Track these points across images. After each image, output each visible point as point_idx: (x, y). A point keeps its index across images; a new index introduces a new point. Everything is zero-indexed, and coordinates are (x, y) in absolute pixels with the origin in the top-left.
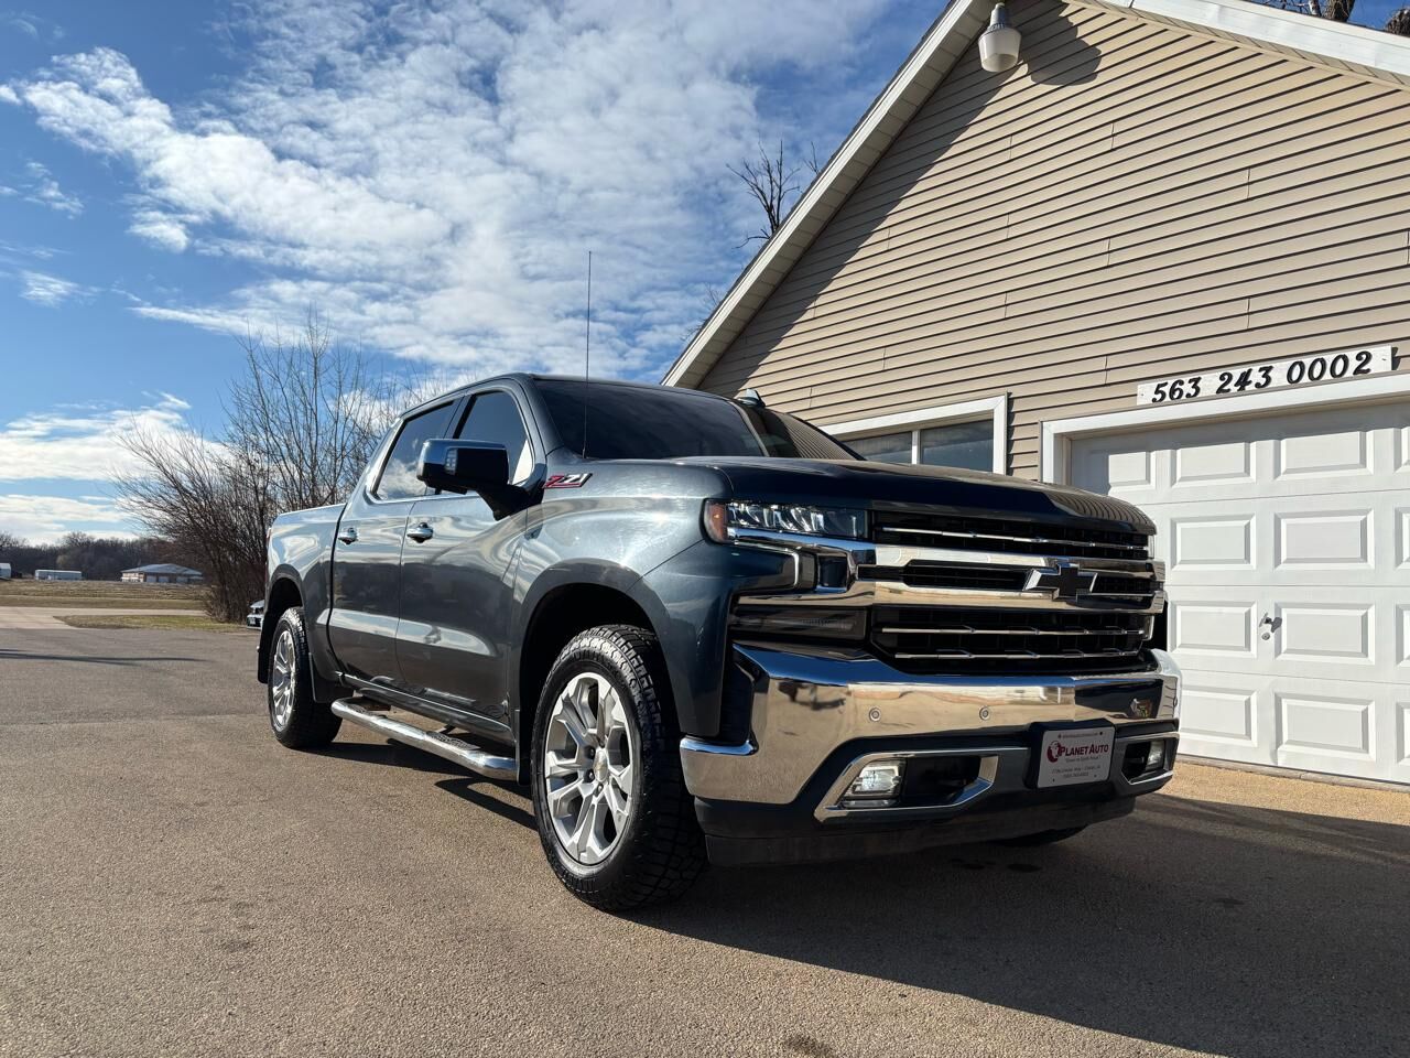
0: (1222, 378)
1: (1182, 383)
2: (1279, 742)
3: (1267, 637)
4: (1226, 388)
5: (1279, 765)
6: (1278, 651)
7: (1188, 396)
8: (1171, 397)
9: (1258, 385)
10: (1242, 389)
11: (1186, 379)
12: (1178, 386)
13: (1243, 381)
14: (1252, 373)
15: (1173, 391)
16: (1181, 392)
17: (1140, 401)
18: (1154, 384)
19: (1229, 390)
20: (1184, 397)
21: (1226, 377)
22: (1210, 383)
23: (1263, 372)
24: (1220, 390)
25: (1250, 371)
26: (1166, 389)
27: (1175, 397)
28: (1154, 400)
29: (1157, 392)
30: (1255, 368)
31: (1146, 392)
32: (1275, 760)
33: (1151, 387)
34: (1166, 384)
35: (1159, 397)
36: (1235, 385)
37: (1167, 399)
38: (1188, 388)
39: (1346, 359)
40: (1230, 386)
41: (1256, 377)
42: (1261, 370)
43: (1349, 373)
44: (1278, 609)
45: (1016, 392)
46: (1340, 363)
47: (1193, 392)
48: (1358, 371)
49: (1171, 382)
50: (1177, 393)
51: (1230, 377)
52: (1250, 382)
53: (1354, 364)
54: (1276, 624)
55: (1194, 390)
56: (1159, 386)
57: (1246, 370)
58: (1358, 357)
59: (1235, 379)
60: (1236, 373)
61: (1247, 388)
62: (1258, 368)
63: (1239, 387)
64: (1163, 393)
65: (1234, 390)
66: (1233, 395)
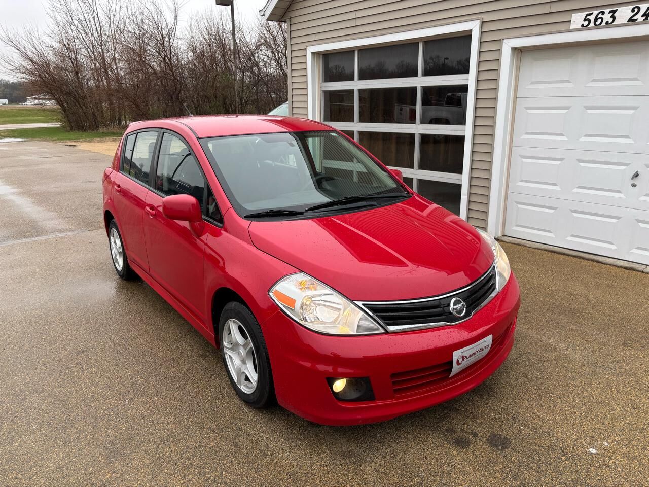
0: (633, 10)
1: (603, 13)
3: (634, 186)
4: (635, 18)
6: (640, 194)
8: (595, 24)
10: (646, 19)
11: (607, 11)
12: (600, 15)
15: (596, 20)
16: (602, 19)
17: (573, 27)
18: (584, 14)
19: (637, 19)
20: (604, 24)
21: (636, 10)
22: (624, 13)
24: (631, 20)
26: (592, 18)
27: (598, 23)
28: (583, 26)
29: (585, 20)
31: (578, 19)
33: (582, 15)
35: (586, 23)
36: (642, 16)
37: (592, 25)
38: (607, 17)
40: (638, 17)
45: (486, 18)
47: (611, 20)
49: (596, 12)
50: (599, 21)
51: (639, 8)
56: (588, 15)
59: (642, 12)
60: (644, 7)
63: (644, 18)
64: (589, 21)
65: (641, 19)
66: (640, 23)
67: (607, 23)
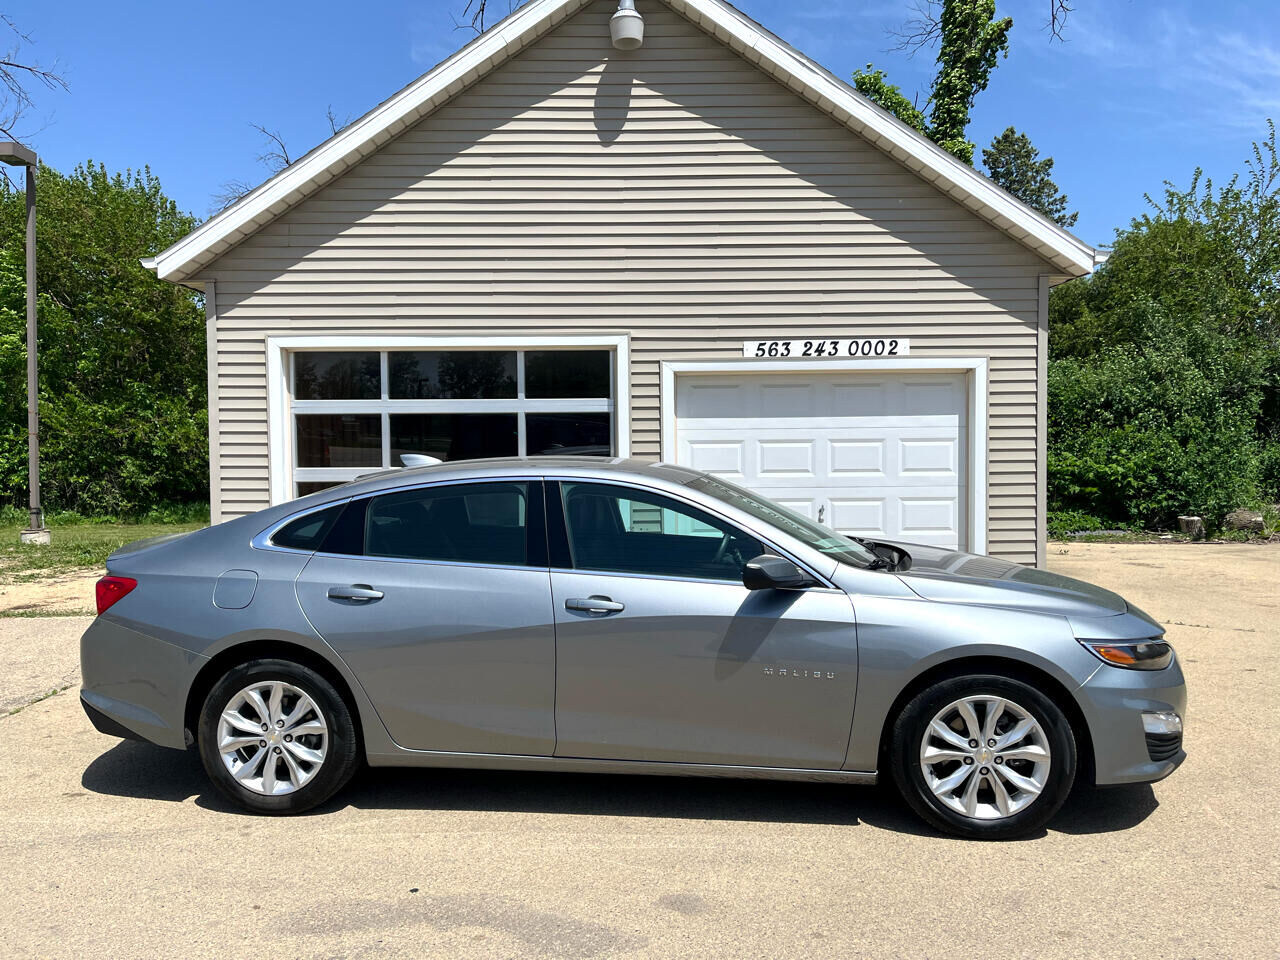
0: (806, 346)
1: (777, 345)
4: (809, 353)
8: (770, 355)
9: (830, 354)
10: (820, 355)
11: (780, 343)
12: (774, 346)
13: (820, 351)
14: (826, 345)
15: (770, 350)
16: (776, 350)
17: (747, 354)
18: (757, 343)
19: (811, 355)
20: (779, 355)
21: (808, 345)
22: (797, 348)
23: (833, 345)
24: (805, 354)
25: (824, 343)
26: (766, 348)
27: (772, 354)
28: (757, 355)
29: (759, 349)
30: (828, 342)
31: (751, 348)
33: (755, 345)
34: (766, 344)
35: (760, 353)
36: (815, 352)
37: (767, 355)
38: (781, 349)
39: (883, 343)
40: (812, 351)
41: (828, 347)
42: (832, 343)
43: (886, 353)
46: (880, 346)
47: (785, 352)
48: (890, 353)
49: (769, 343)
50: (774, 352)
51: (811, 344)
52: (825, 351)
53: (888, 348)
56: (761, 344)
57: (821, 342)
58: (891, 344)
59: (815, 347)
60: (816, 343)
61: (823, 355)
62: (830, 342)
63: (817, 354)
64: (763, 351)
65: (814, 355)
66: (814, 359)
67: (782, 354)
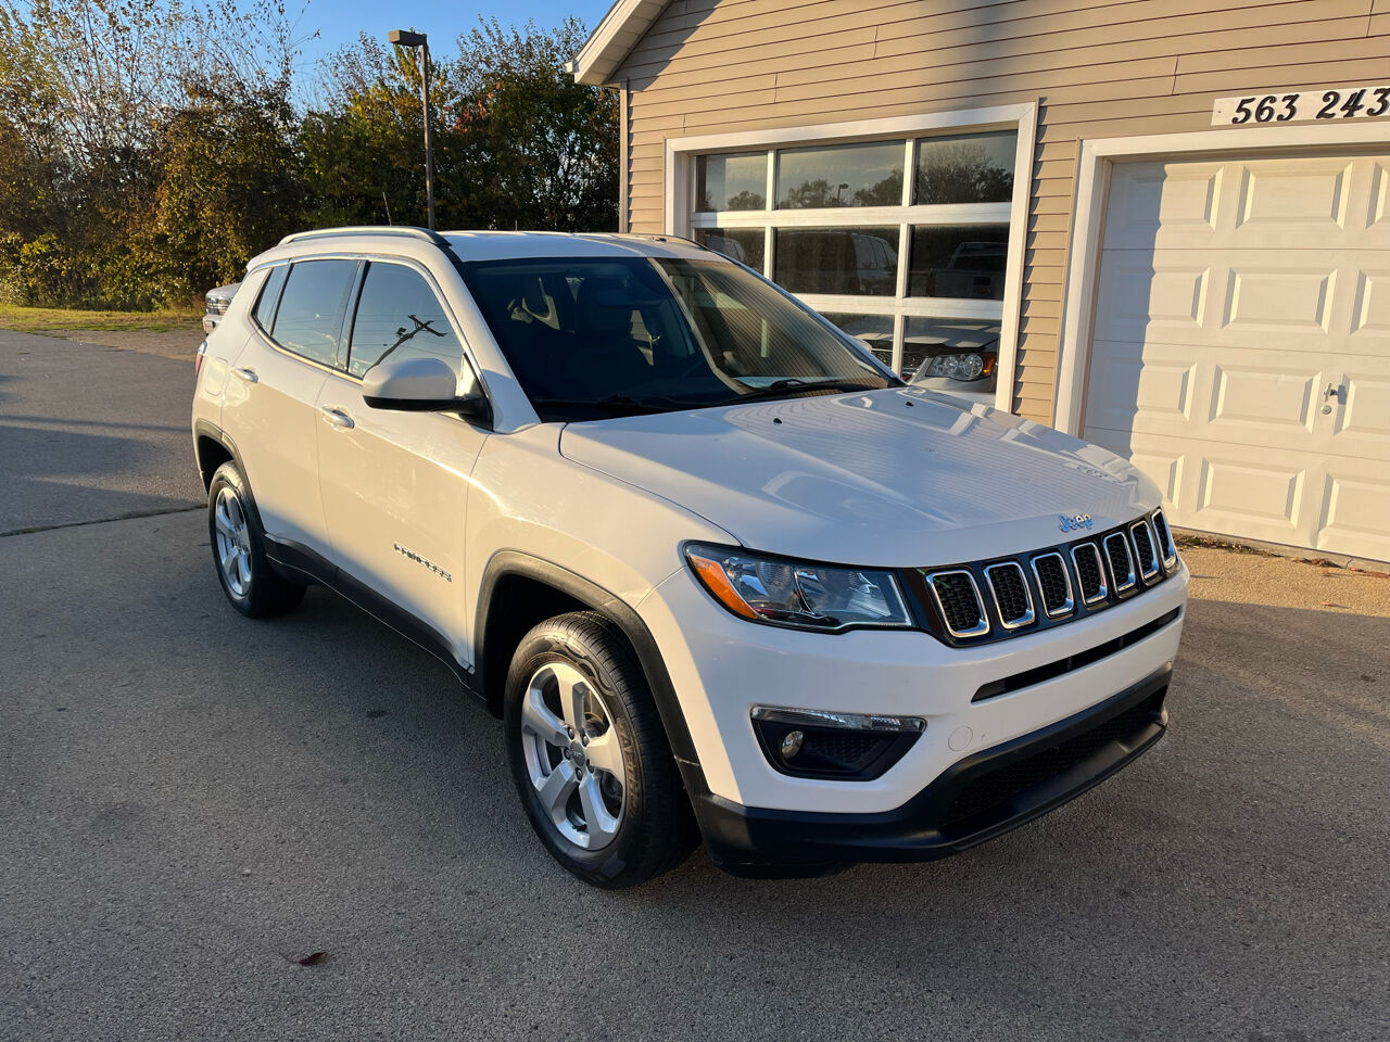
0: (1326, 98)
1: (1273, 100)
2: (1322, 524)
3: (1328, 411)
4: (1329, 112)
5: (1318, 548)
6: (1338, 427)
7: (1280, 117)
8: (1258, 118)
9: (1370, 112)
10: (1350, 114)
11: (1280, 96)
12: (1267, 104)
13: (1353, 104)
14: (1365, 95)
15: (1260, 110)
16: (1272, 112)
17: (1216, 121)
18: (1238, 99)
19: (1333, 115)
20: (1274, 119)
21: (1332, 97)
22: (1310, 102)
23: (1380, 95)
24: (1322, 114)
25: (1363, 91)
26: (1253, 107)
27: (1263, 117)
28: (1235, 120)
29: (1240, 109)
30: (1372, 89)
31: (1226, 108)
32: (1315, 543)
33: (1234, 102)
34: (1253, 99)
35: (1242, 116)
36: (1342, 109)
37: (1252, 119)
38: (1280, 108)
40: (1336, 109)
41: (1370, 100)
42: (1377, 92)
44: (1347, 380)
47: (1287, 113)
49: (1260, 98)
50: (1266, 113)
51: (1337, 97)
52: (1362, 106)
54: (1341, 394)
55: (1288, 111)
56: (1243, 102)
57: (1358, 90)
59: (1343, 101)
60: (1345, 94)
61: (1357, 114)
62: (1374, 88)
63: (1346, 112)
64: (1248, 112)
65: (1340, 114)
66: (1339, 121)
